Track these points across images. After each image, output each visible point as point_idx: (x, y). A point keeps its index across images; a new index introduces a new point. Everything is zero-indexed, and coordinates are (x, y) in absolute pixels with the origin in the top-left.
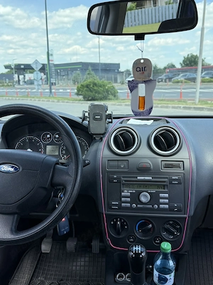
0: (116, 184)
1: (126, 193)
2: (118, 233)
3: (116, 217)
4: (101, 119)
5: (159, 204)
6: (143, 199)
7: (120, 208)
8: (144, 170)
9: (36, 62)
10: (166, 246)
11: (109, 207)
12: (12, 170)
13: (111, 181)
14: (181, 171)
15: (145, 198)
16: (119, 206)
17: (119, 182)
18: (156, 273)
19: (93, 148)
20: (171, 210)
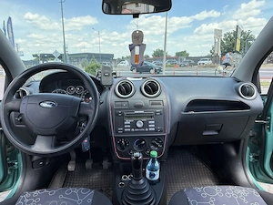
0: (120, 117)
1: (128, 122)
2: (123, 149)
3: (121, 138)
4: (109, 75)
5: (148, 128)
6: (138, 125)
7: (124, 132)
8: (139, 107)
9: (56, 52)
10: (154, 153)
11: (117, 132)
12: (50, 106)
13: (117, 115)
14: (161, 106)
15: (140, 124)
16: (123, 131)
17: (123, 115)
18: (148, 172)
19: (104, 94)
20: (156, 131)
